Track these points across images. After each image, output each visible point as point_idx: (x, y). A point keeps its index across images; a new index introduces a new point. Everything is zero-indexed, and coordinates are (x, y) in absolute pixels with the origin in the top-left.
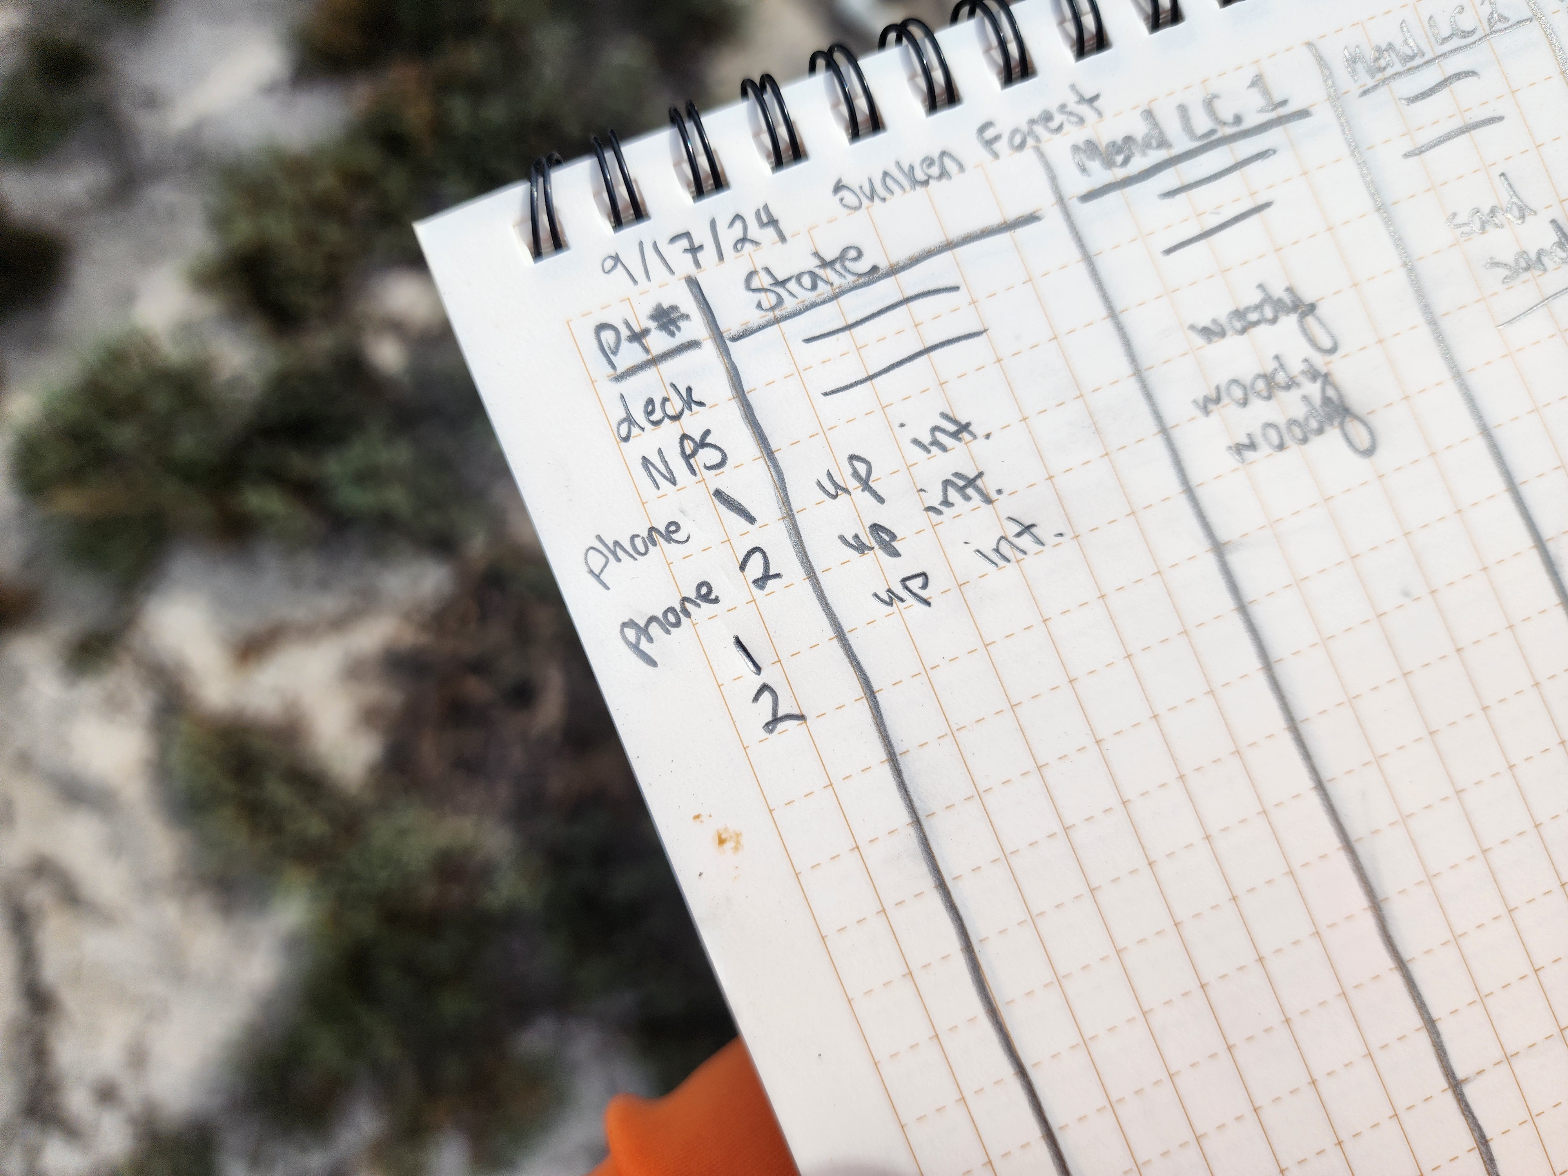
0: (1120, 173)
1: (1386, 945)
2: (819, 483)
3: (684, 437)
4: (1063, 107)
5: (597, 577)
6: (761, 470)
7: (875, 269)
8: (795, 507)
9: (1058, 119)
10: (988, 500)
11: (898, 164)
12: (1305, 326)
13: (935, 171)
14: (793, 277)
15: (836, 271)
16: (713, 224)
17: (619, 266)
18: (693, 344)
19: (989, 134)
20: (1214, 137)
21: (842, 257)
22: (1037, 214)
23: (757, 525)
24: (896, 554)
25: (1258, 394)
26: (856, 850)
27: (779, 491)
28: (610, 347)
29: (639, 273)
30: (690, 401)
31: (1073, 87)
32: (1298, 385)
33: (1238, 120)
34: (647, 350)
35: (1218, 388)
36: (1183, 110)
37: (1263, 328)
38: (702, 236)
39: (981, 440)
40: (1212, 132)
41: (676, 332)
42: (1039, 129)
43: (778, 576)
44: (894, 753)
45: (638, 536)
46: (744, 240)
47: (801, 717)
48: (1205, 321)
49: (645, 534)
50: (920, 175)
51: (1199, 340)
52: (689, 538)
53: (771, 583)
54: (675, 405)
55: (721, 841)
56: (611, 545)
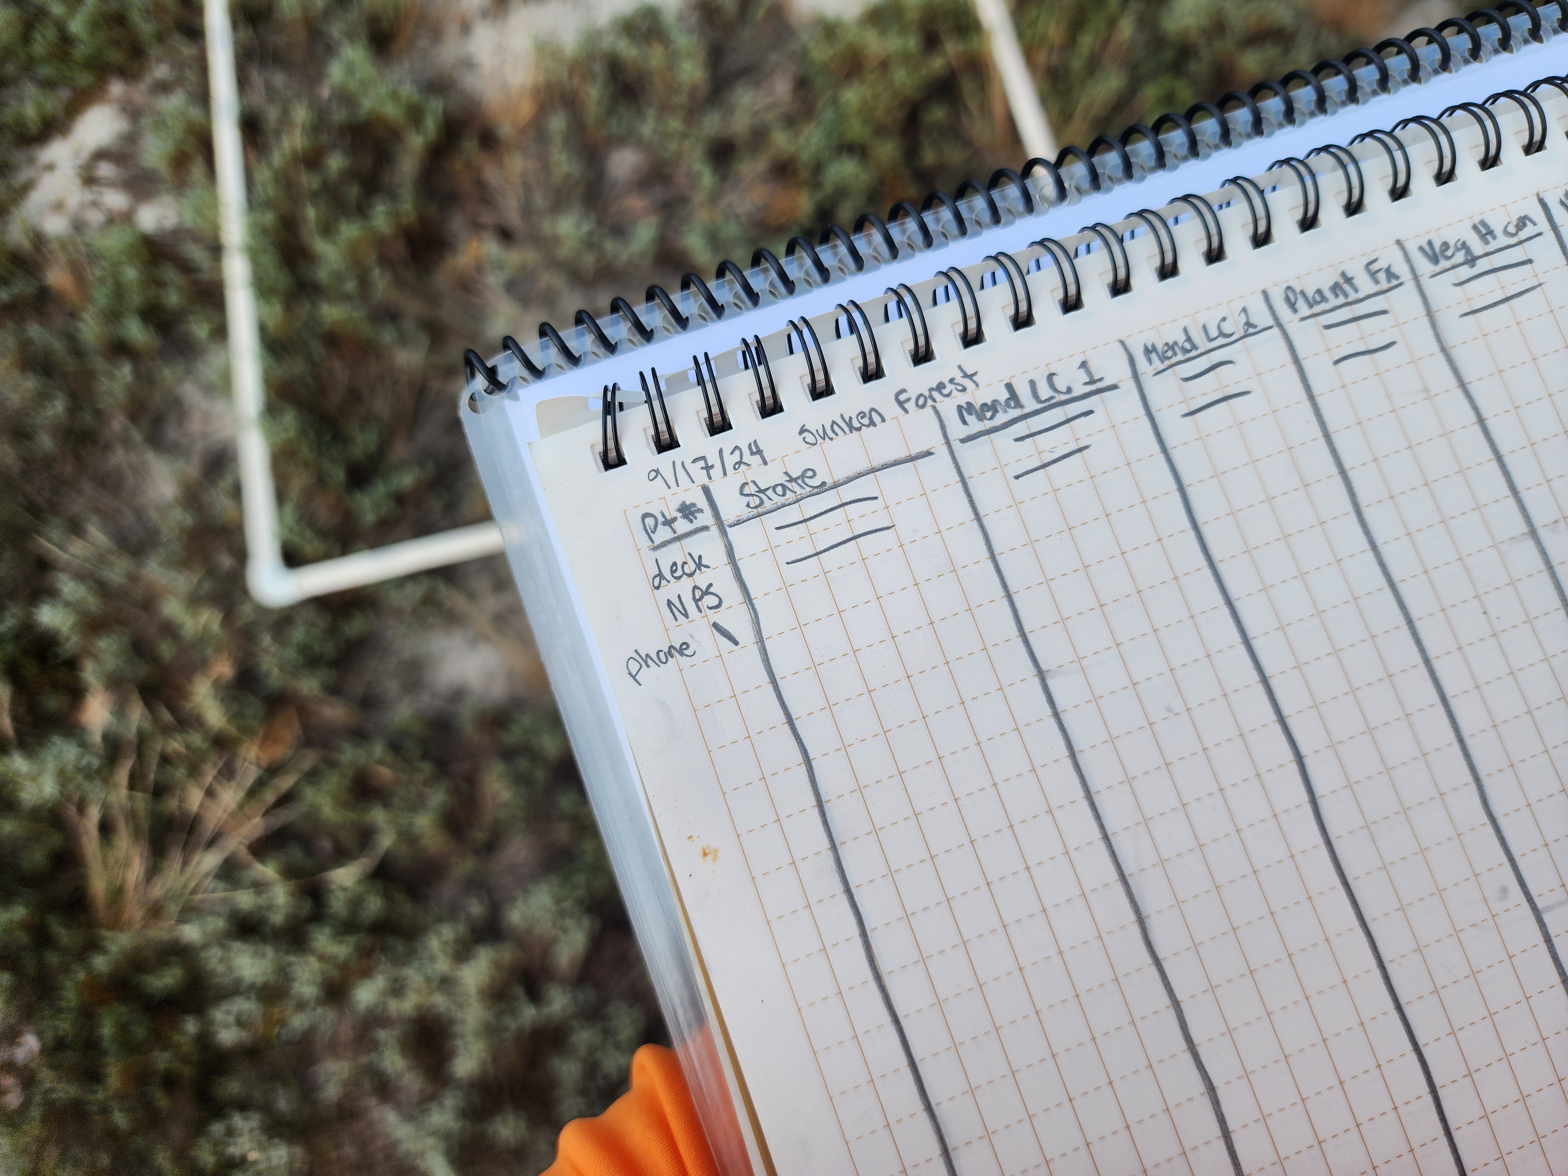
0: (989, 424)
1: (1147, 947)
3: (695, 587)
4: (952, 381)
5: (634, 677)
6: (743, 611)
7: (823, 484)
9: (949, 387)
11: (842, 416)
13: (866, 421)
14: (771, 487)
15: (799, 485)
16: (721, 451)
17: (659, 476)
18: (705, 528)
19: (902, 397)
20: (1053, 401)
21: (803, 476)
22: (932, 451)
23: (739, 646)
26: (793, 864)
27: (755, 625)
28: (650, 528)
29: (672, 482)
30: (699, 564)
31: (960, 367)
33: (1069, 390)
34: (675, 532)
36: (1032, 383)
38: (713, 459)
40: (1052, 398)
41: (694, 520)
42: (935, 394)
44: (821, 801)
45: (661, 651)
46: (740, 463)
49: (667, 650)
50: (856, 424)
52: (695, 653)
54: (691, 567)
55: (705, 854)
56: (644, 657)
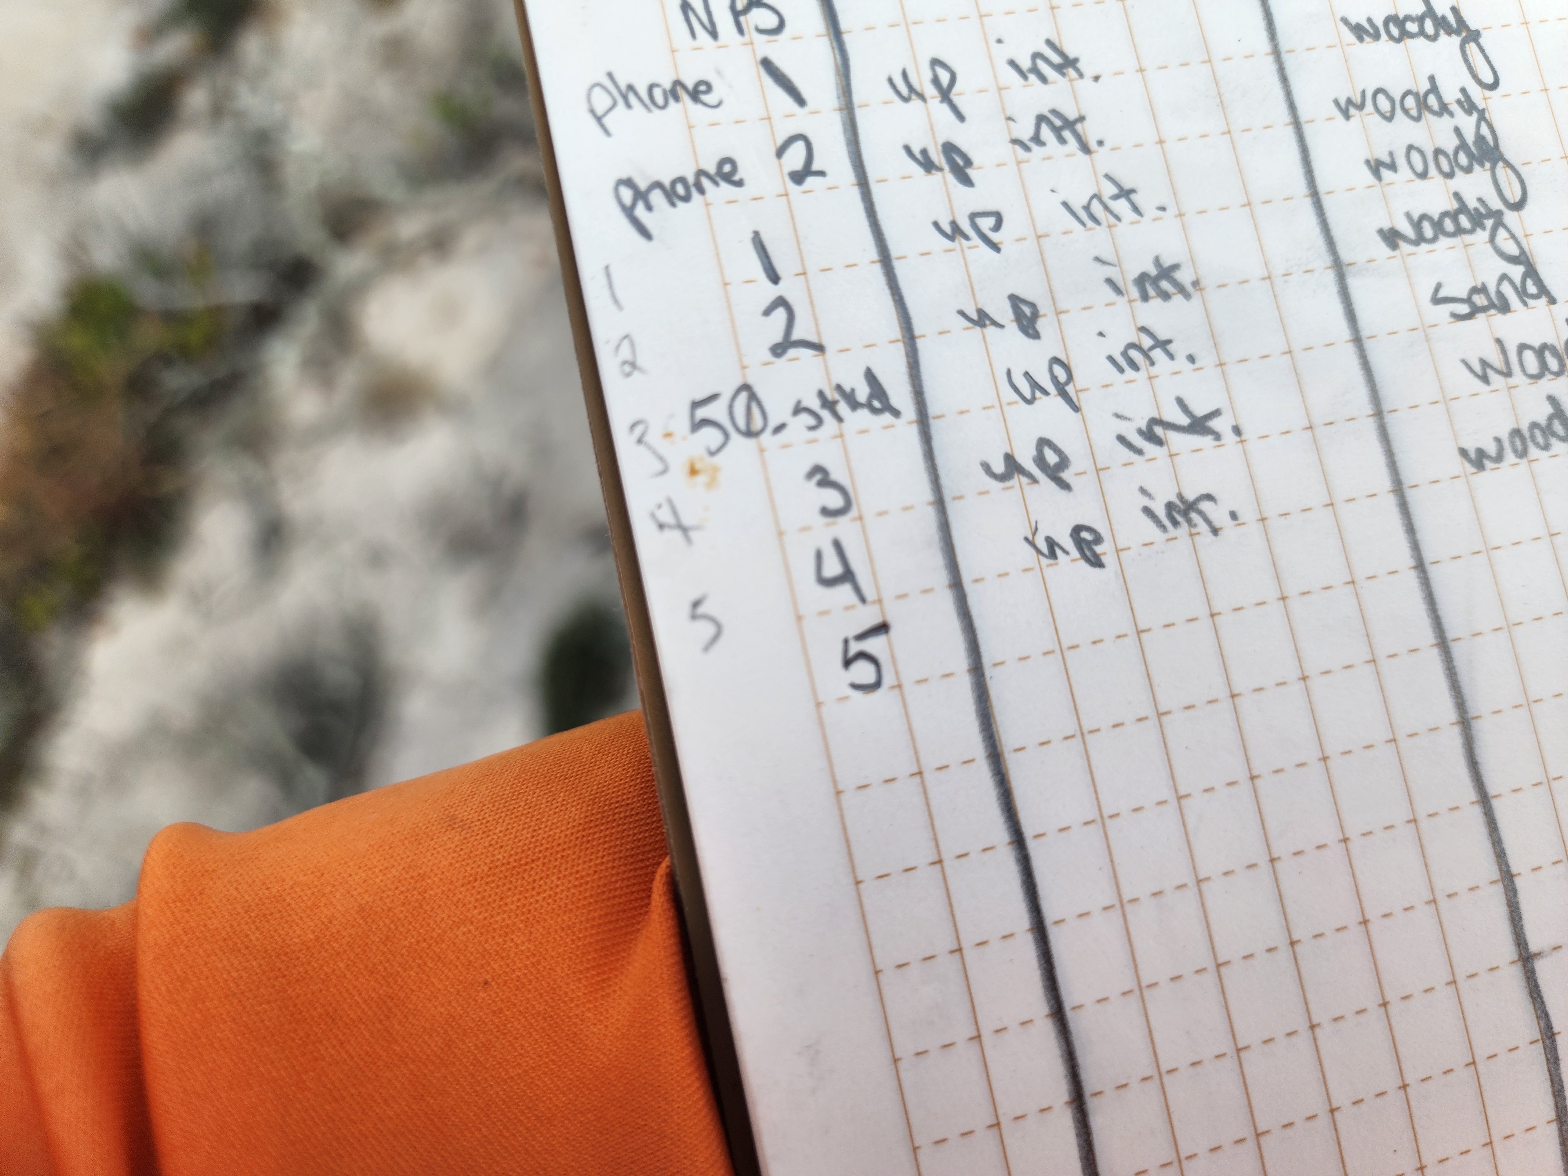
1: (1470, 771)
2: (890, 81)
5: (599, 119)
6: (823, 49)
8: (857, 99)
10: (1087, 147)
12: (1468, 53)
23: (806, 109)
24: (967, 181)
25: (1406, 112)
27: (839, 77)
32: (1451, 115)
35: (1363, 92)
37: (1421, 41)
39: (1087, 82)
43: (822, 173)
45: (658, 85)
47: (819, 348)
48: (1359, 18)
49: (668, 86)
51: (1350, 37)
52: (720, 103)
53: (811, 181)
55: (693, 472)
56: (623, 87)
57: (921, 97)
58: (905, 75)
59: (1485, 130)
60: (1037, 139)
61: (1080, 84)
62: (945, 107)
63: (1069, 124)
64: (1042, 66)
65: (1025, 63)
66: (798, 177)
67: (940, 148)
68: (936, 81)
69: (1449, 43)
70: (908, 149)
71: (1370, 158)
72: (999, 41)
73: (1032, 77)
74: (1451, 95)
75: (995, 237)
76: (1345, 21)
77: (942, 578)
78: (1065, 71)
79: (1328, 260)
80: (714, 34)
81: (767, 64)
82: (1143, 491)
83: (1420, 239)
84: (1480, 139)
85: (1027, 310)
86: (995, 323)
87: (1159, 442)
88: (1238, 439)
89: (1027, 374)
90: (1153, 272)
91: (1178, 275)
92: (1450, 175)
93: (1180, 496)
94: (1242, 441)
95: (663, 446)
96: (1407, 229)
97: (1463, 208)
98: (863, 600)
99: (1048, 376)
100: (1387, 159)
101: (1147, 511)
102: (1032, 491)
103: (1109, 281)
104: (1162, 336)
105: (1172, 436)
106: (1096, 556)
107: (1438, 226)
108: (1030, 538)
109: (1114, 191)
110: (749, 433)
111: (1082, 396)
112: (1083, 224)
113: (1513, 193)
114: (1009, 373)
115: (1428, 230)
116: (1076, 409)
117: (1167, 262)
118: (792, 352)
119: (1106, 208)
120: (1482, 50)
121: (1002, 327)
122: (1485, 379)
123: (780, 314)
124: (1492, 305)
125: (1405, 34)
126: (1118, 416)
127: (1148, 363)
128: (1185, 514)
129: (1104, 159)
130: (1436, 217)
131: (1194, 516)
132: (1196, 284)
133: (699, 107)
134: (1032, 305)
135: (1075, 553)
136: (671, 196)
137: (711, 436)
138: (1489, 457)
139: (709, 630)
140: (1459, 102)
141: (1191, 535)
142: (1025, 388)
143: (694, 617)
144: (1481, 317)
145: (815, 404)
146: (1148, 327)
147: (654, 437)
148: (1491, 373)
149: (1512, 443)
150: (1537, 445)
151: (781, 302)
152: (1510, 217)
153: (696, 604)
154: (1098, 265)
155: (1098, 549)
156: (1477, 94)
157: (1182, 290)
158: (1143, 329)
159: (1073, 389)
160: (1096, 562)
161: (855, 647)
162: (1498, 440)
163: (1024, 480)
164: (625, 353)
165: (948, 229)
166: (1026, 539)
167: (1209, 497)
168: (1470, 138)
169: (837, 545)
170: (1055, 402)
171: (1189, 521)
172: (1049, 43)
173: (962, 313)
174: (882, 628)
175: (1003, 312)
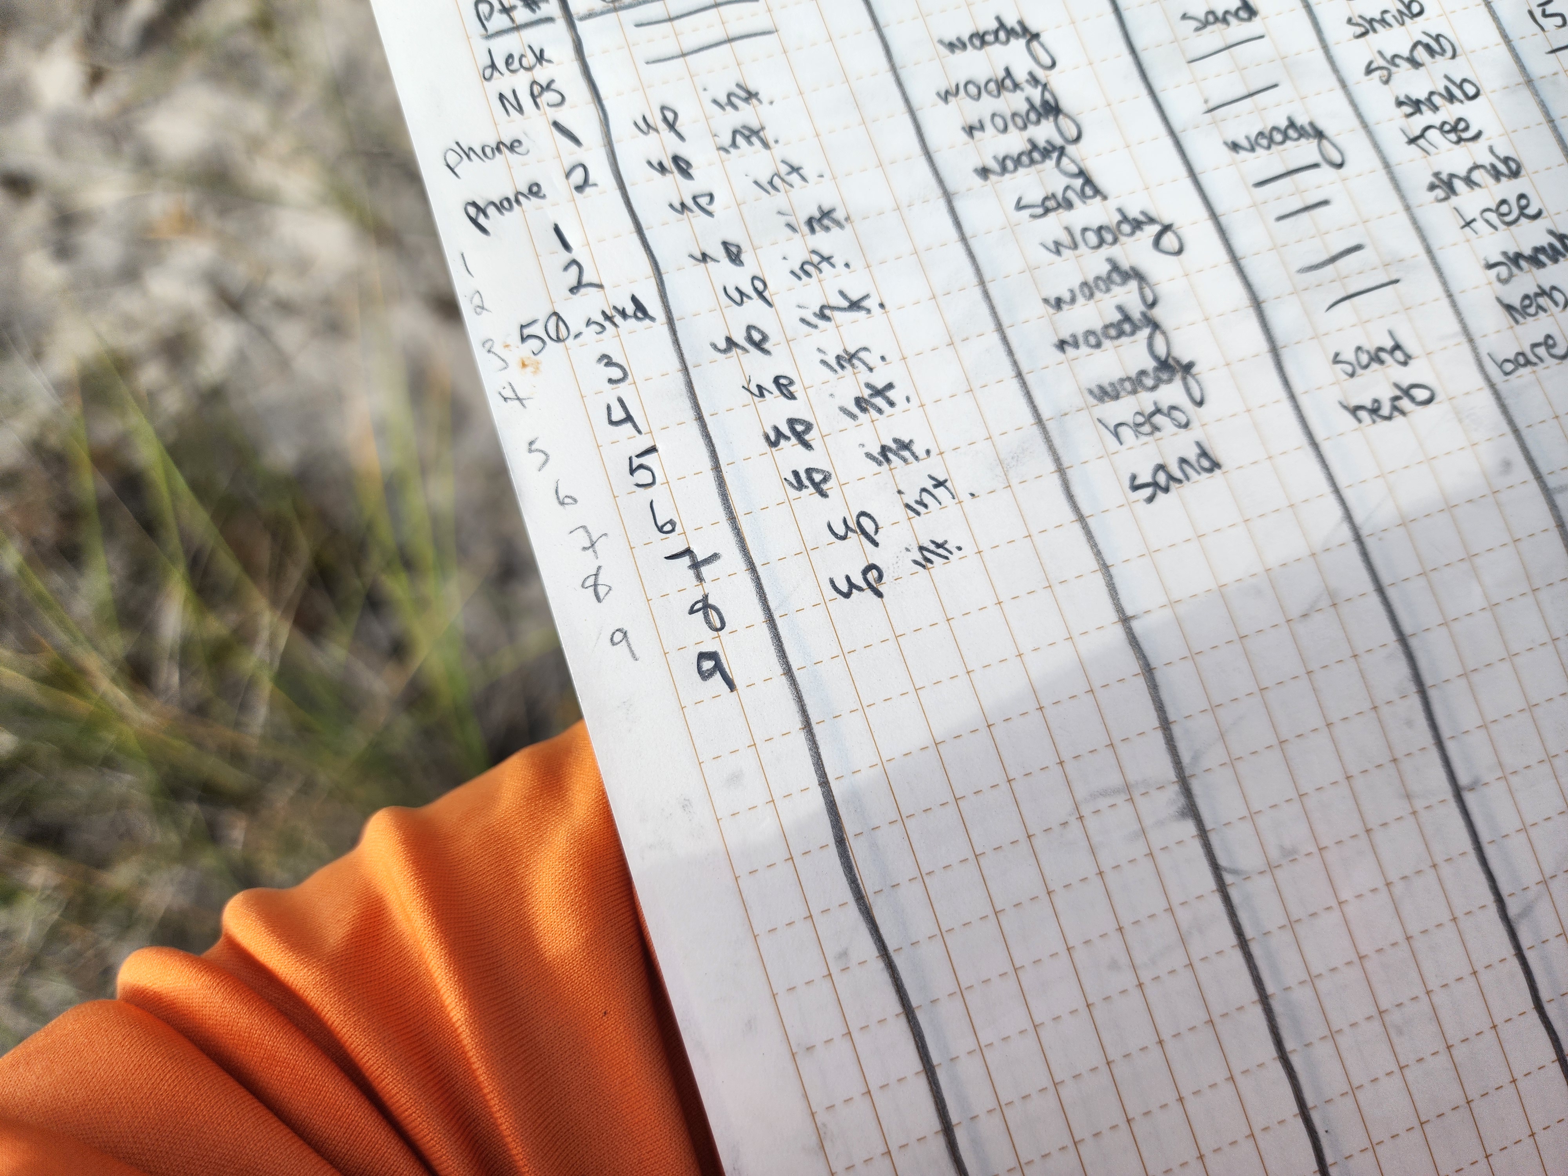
2: (636, 124)
3: (534, 82)
5: (452, 169)
6: (590, 112)
8: (614, 135)
10: (766, 145)
12: (1032, 49)
18: (549, 20)
23: (583, 148)
24: (689, 176)
25: (989, 93)
27: (603, 127)
28: (485, 16)
30: (540, 58)
32: (1022, 90)
34: (513, 20)
35: (957, 85)
37: (997, 46)
39: (765, 105)
41: (537, 10)
44: (673, 319)
45: (489, 146)
47: (600, 286)
48: (951, 37)
49: (494, 144)
51: (944, 51)
53: (588, 190)
54: (530, 59)
55: (524, 365)
56: (467, 150)
57: (657, 130)
58: (644, 118)
59: (1048, 96)
60: (734, 144)
61: (760, 108)
62: (672, 135)
63: (756, 133)
64: (734, 99)
65: (723, 99)
66: (579, 188)
67: (670, 160)
68: (665, 119)
69: (1018, 44)
70: (650, 163)
71: (965, 126)
72: (705, 90)
73: (729, 109)
74: (1021, 75)
75: (709, 208)
76: (941, 42)
77: (691, 414)
78: (750, 101)
79: (938, 192)
80: (520, 109)
81: (556, 124)
82: (819, 350)
83: (1004, 170)
84: (1045, 103)
85: (734, 250)
86: (713, 259)
87: (827, 318)
88: (883, 311)
89: (737, 289)
90: (817, 215)
91: (835, 215)
92: (1025, 127)
93: (845, 351)
94: (886, 312)
95: (504, 353)
96: (994, 166)
97: (1034, 147)
98: (639, 432)
99: (751, 288)
100: (978, 125)
101: (823, 362)
102: (744, 357)
103: (789, 225)
104: (826, 254)
105: (837, 315)
106: (791, 393)
107: (1018, 162)
108: (746, 386)
109: (788, 169)
110: (559, 340)
111: (774, 298)
112: (768, 193)
113: (1073, 132)
114: (725, 289)
115: (1010, 164)
116: (770, 304)
117: (826, 208)
118: (583, 291)
119: (783, 180)
120: (1042, 45)
121: (718, 262)
122: (1058, 252)
123: (574, 269)
124: (1059, 206)
125: (984, 43)
126: (799, 307)
127: (818, 272)
128: (850, 360)
129: (778, 151)
130: (1015, 156)
131: (855, 361)
132: (847, 219)
133: (515, 154)
134: (738, 247)
135: (776, 392)
136: (499, 207)
137: (534, 344)
138: (1065, 302)
139: (542, 457)
140: (1027, 81)
141: (854, 374)
142: (737, 297)
143: (530, 451)
144: (1052, 215)
145: (600, 319)
146: (816, 251)
147: (497, 349)
148: (1061, 248)
149: (1082, 291)
150: (1101, 290)
151: (574, 262)
152: (1071, 149)
153: (531, 443)
154: (780, 216)
155: (792, 389)
156: (1040, 74)
157: (838, 224)
158: (814, 252)
159: (769, 294)
160: (792, 397)
161: (636, 462)
162: (1072, 291)
163: (739, 351)
164: (477, 300)
165: (678, 207)
166: (743, 387)
167: (865, 349)
168: (1037, 101)
169: (621, 401)
170: (757, 302)
171: (853, 365)
172: (738, 86)
173: (692, 256)
174: (653, 450)
175: (719, 252)
